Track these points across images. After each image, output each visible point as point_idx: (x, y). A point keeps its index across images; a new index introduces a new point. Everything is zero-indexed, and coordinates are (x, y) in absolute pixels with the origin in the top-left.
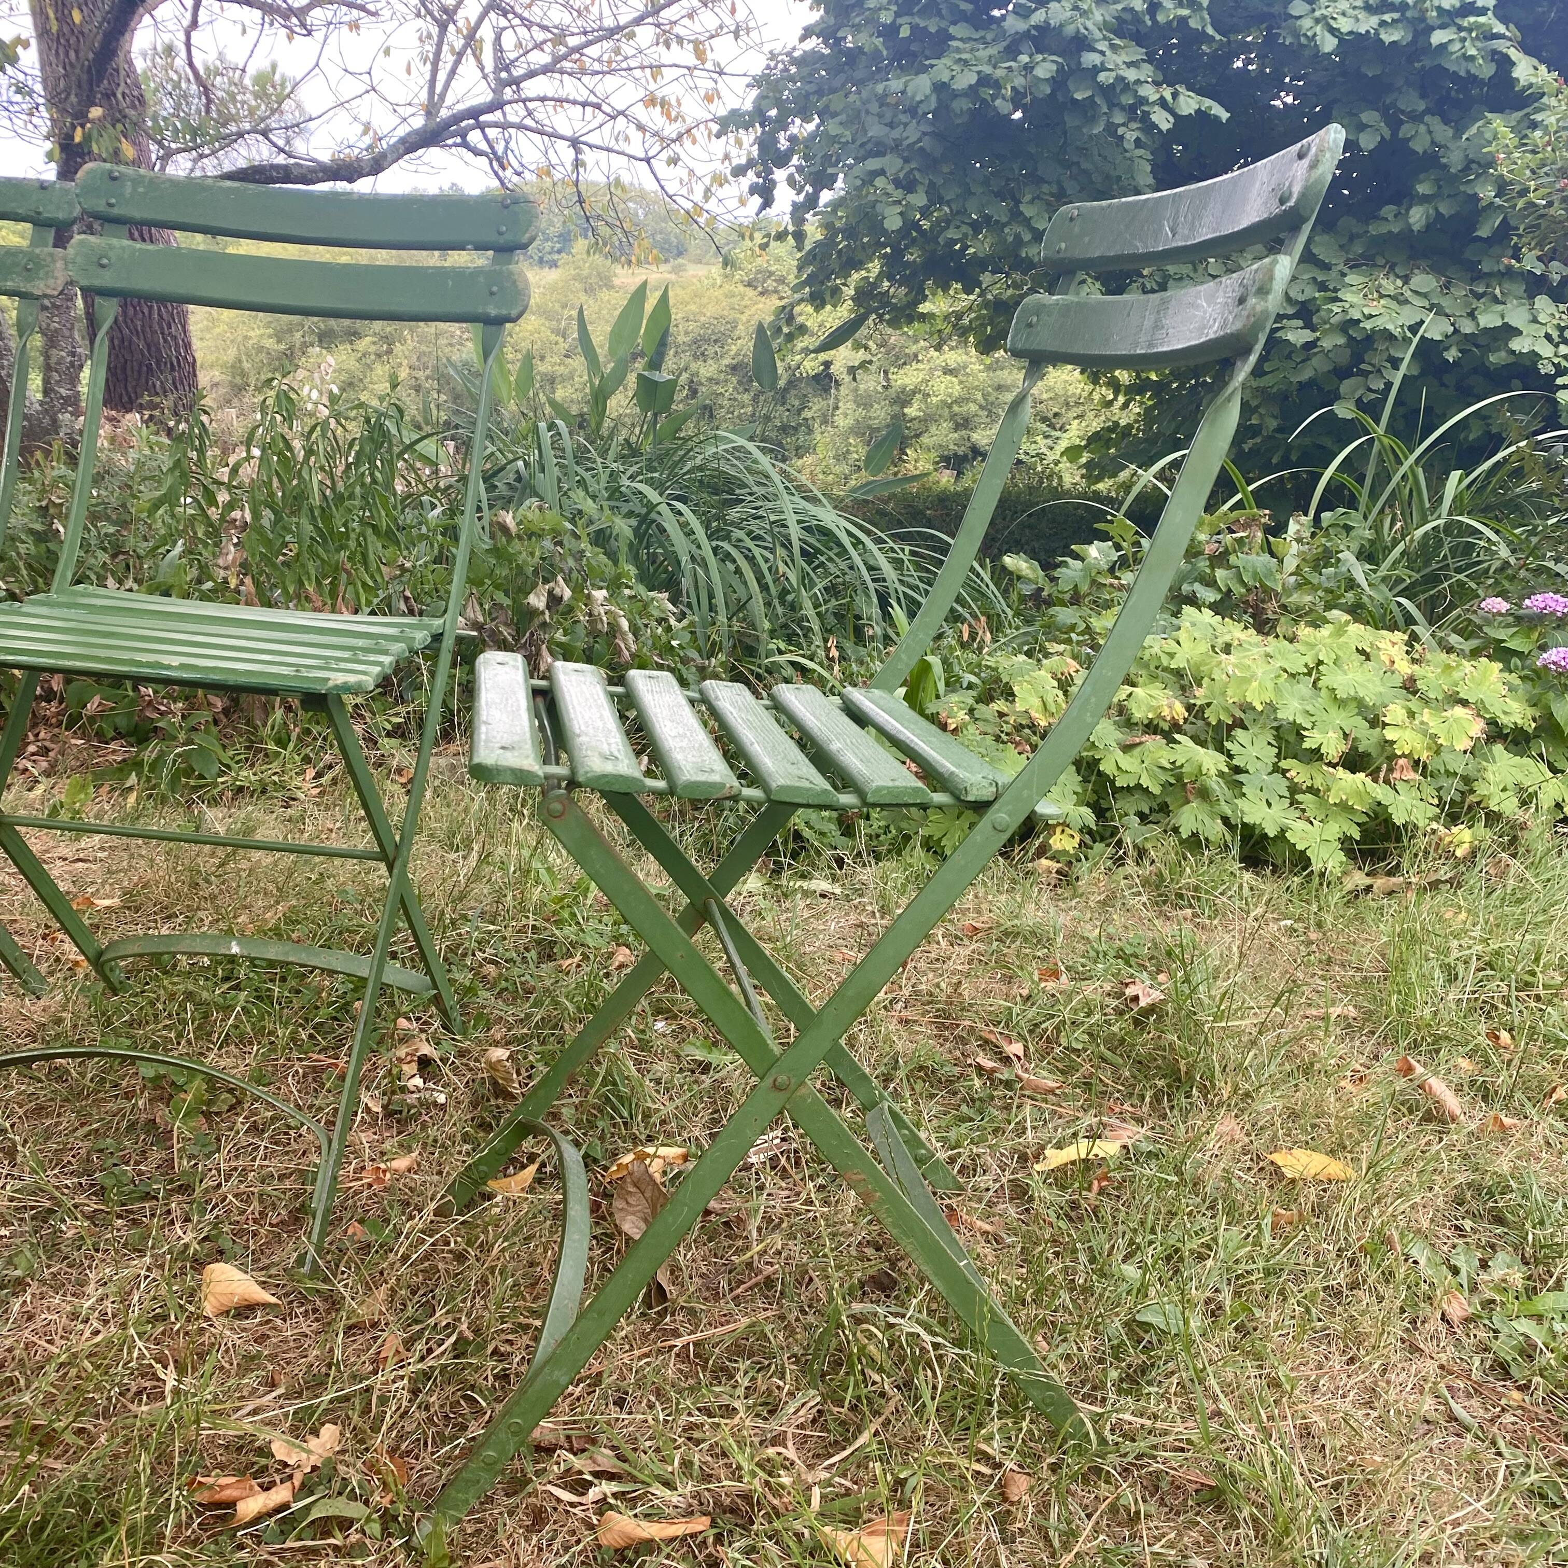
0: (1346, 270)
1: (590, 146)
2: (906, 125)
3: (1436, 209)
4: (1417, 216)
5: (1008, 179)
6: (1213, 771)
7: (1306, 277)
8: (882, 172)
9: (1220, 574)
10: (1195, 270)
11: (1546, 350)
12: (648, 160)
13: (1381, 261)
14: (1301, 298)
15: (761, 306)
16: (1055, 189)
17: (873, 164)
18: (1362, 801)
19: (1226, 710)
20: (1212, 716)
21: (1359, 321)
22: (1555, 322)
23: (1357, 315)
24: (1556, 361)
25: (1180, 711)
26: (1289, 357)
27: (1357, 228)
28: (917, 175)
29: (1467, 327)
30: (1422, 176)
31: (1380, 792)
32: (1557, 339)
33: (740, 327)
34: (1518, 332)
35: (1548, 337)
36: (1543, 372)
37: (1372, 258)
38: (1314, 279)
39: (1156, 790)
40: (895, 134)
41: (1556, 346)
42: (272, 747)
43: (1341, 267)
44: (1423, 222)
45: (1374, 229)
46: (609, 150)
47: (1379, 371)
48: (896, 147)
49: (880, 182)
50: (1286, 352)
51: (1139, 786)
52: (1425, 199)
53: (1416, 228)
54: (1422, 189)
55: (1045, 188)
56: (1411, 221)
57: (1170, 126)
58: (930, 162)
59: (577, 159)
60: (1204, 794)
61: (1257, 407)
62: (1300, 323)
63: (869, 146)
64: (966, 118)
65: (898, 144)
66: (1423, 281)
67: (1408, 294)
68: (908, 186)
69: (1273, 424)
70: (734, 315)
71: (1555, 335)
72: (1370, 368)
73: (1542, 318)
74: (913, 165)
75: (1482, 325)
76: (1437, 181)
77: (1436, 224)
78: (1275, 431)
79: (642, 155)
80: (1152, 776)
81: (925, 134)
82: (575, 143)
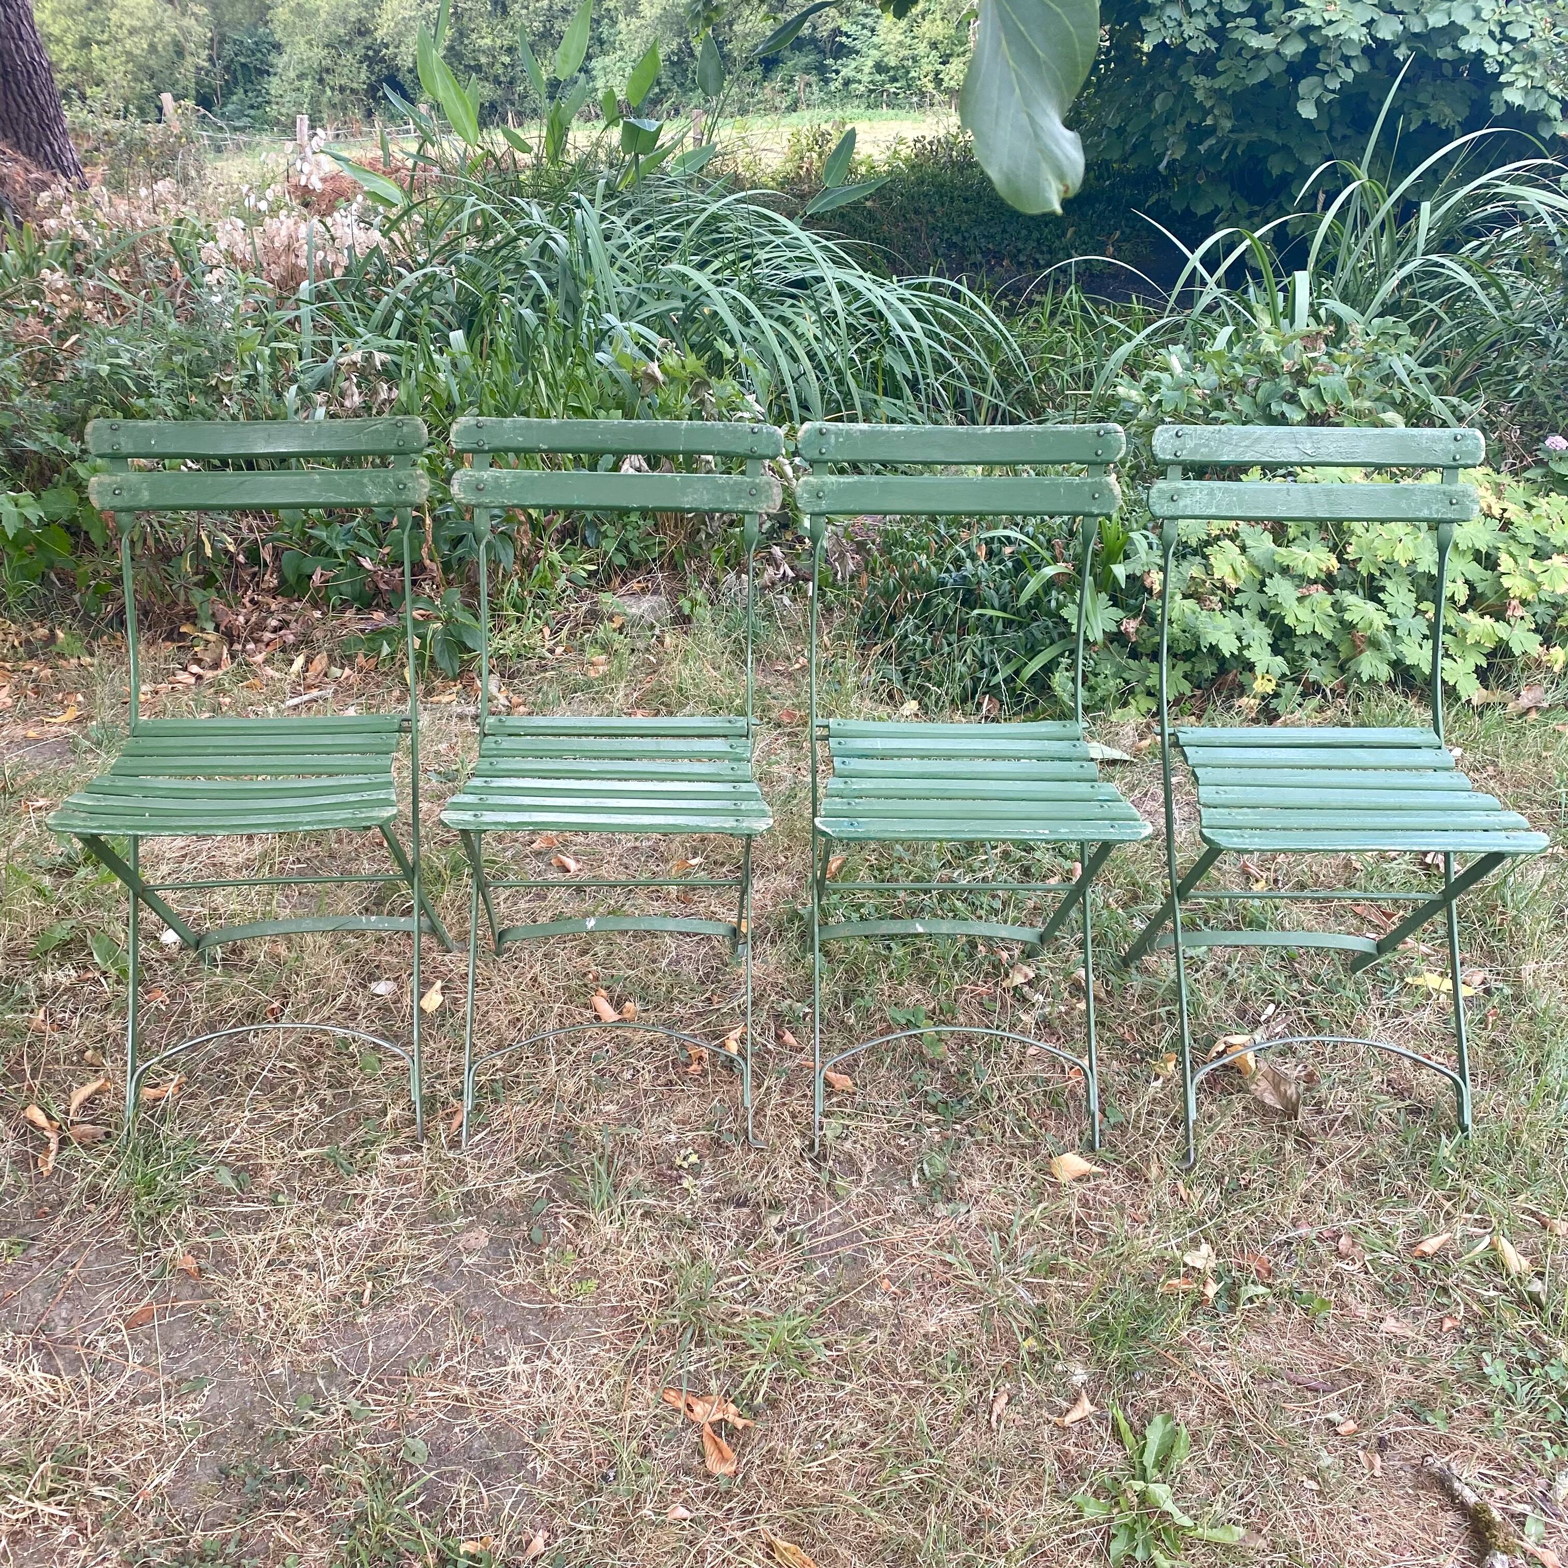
6: (1382, 627)
9: (1303, 393)
11: (1491, 48)
18: (1490, 641)
19: (1374, 563)
20: (1363, 569)
21: (1320, 27)
22: (1496, 17)
23: (1318, 22)
24: (1500, 58)
25: (1334, 564)
26: (1239, 54)
29: (1417, 27)
31: (1501, 630)
32: (1498, 36)
34: (1465, 31)
35: (1491, 33)
36: (1489, 71)
39: (1328, 636)
41: (1499, 43)
42: (511, 612)
47: (1334, 70)
50: (1236, 50)
51: (1314, 633)
60: (1375, 644)
61: (1212, 107)
62: (1252, 21)
69: (1227, 124)
71: (1497, 30)
72: (1326, 68)
73: (1485, 15)
75: (1431, 25)
78: (1231, 131)
80: (1324, 624)
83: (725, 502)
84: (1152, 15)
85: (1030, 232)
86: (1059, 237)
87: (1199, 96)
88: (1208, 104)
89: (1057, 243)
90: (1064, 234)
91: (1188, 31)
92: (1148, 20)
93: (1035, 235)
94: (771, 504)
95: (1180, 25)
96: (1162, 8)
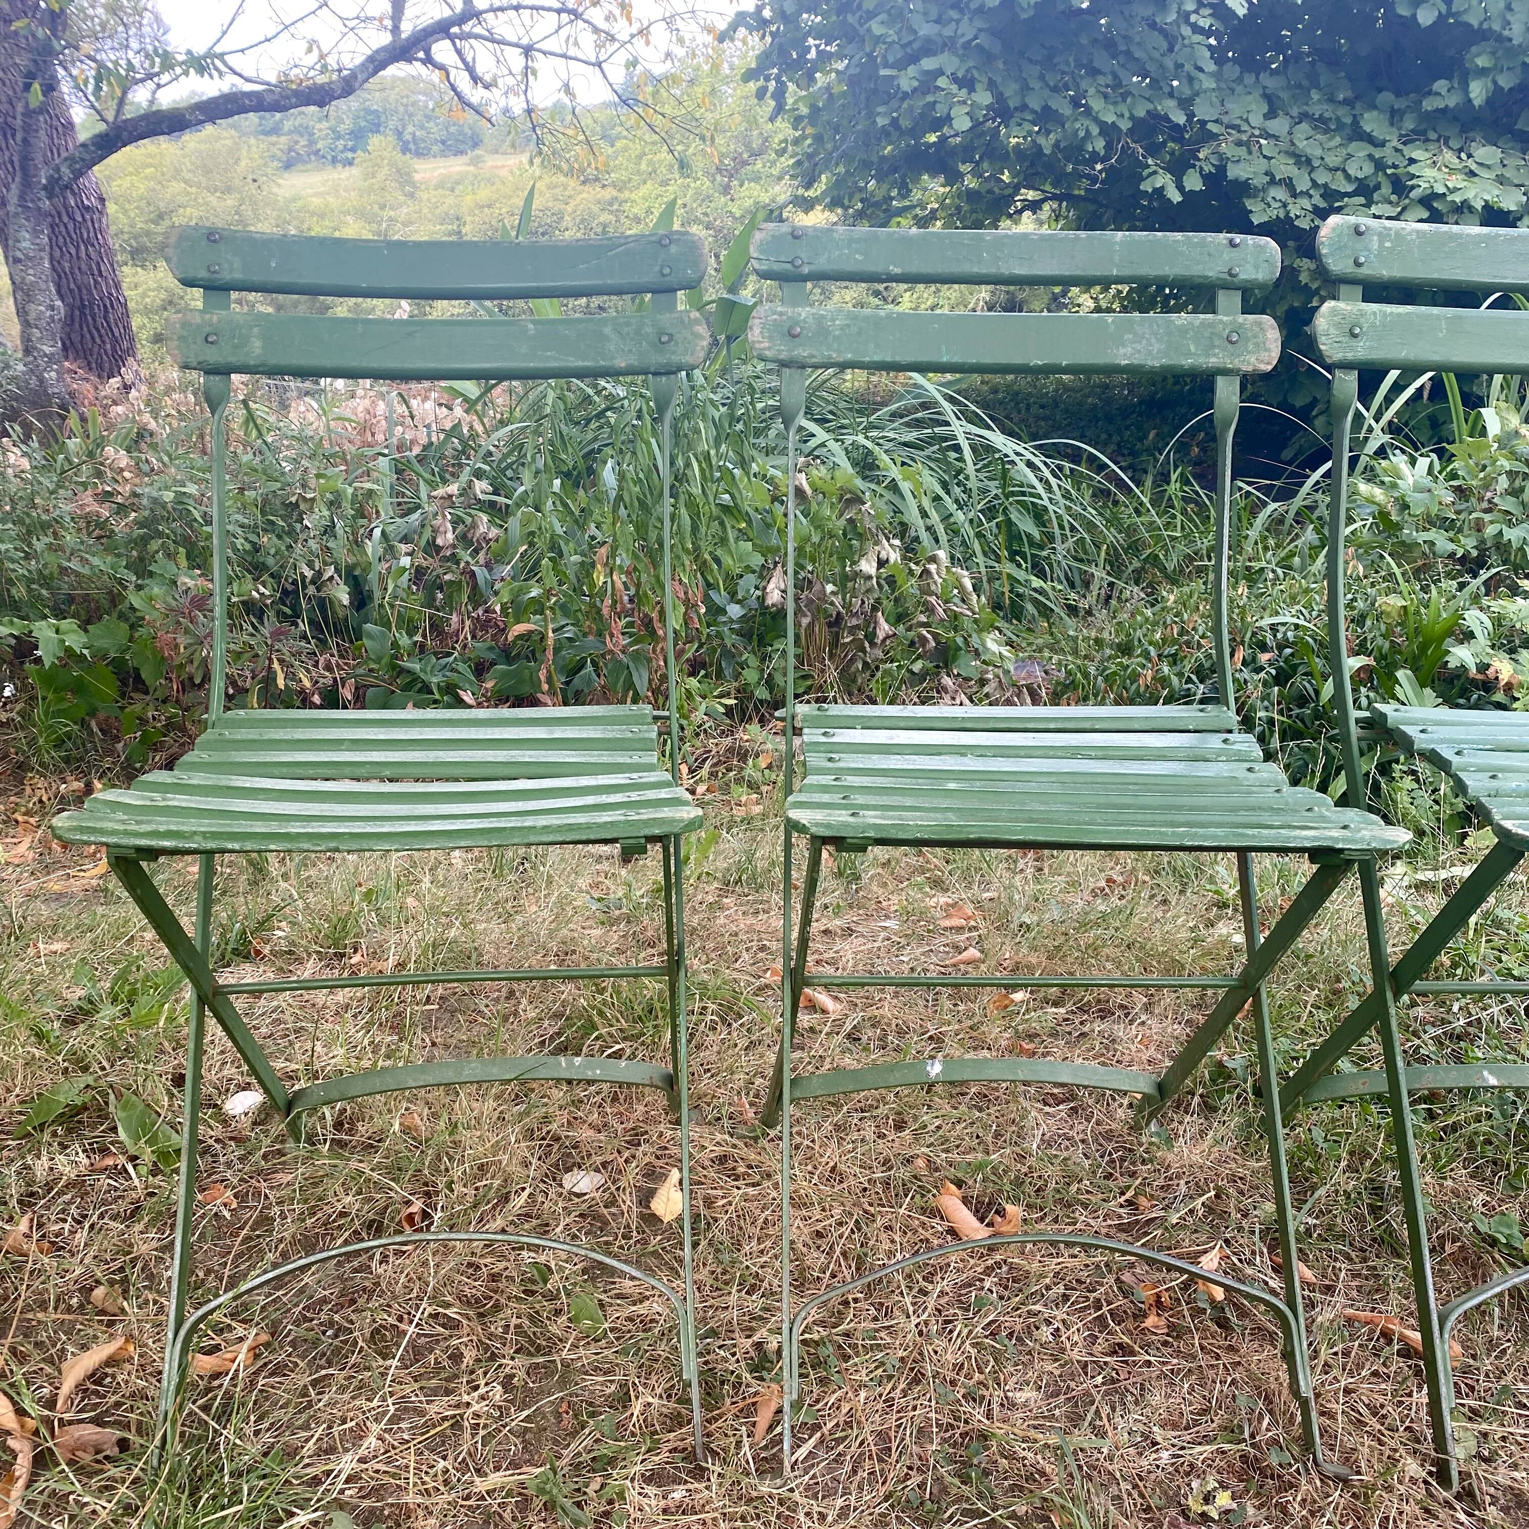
0: (1400, 147)
1: (545, 53)
2: (958, 22)
3: (1495, 82)
4: (1478, 91)
5: (1064, 73)
7: (1362, 154)
8: (940, 72)
10: (1250, 153)
12: (599, 64)
13: (1433, 136)
14: (1360, 175)
15: (585, 195)
16: (1109, 80)
17: (928, 64)
21: (1444, 194)
23: (1441, 190)
27: (1400, 104)
28: (976, 74)
30: (1474, 49)
33: (567, 218)
37: (1423, 133)
38: (1370, 157)
40: (948, 31)
43: (1395, 143)
44: (1484, 96)
45: (1429, 105)
46: (564, 56)
48: (948, 45)
49: (942, 82)
52: (1482, 72)
53: (1477, 103)
54: (1482, 62)
55: (1101, 80)
56: (1472, 96)
57: (1245, 11)
58: (987, 57)
59: (527, 68)
61: (1318, 289)
62: (1362, 200)
63: (916, 46)
64: (1031, 13)
65: (953, 39)
66: (1485, 153)
67: (1474, 167)
68: (967, 83)
70: (559, 206)
74: (971, 63)
76: (1493, 53)
77: (1496, 97)
79: (593, 60)
81: (980, 30)
82: (528, 50)
83: (1189, 354)
84: (1255, 197)
85: (1110, 436)
86: (1141, 440)
87: (1304, 278)
88: (1314, 286)
89: (1139, 446)
90: (1146, 437)
91: (1294, 211)
92: (1252, 201)
93: (1116, 438)
94: (1264, 355)
95: (1285, 205)
96: (1264, 190)
